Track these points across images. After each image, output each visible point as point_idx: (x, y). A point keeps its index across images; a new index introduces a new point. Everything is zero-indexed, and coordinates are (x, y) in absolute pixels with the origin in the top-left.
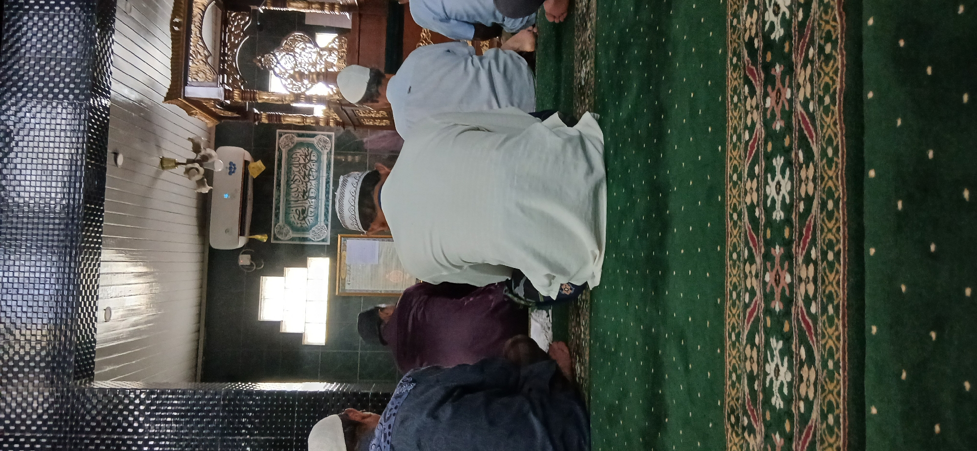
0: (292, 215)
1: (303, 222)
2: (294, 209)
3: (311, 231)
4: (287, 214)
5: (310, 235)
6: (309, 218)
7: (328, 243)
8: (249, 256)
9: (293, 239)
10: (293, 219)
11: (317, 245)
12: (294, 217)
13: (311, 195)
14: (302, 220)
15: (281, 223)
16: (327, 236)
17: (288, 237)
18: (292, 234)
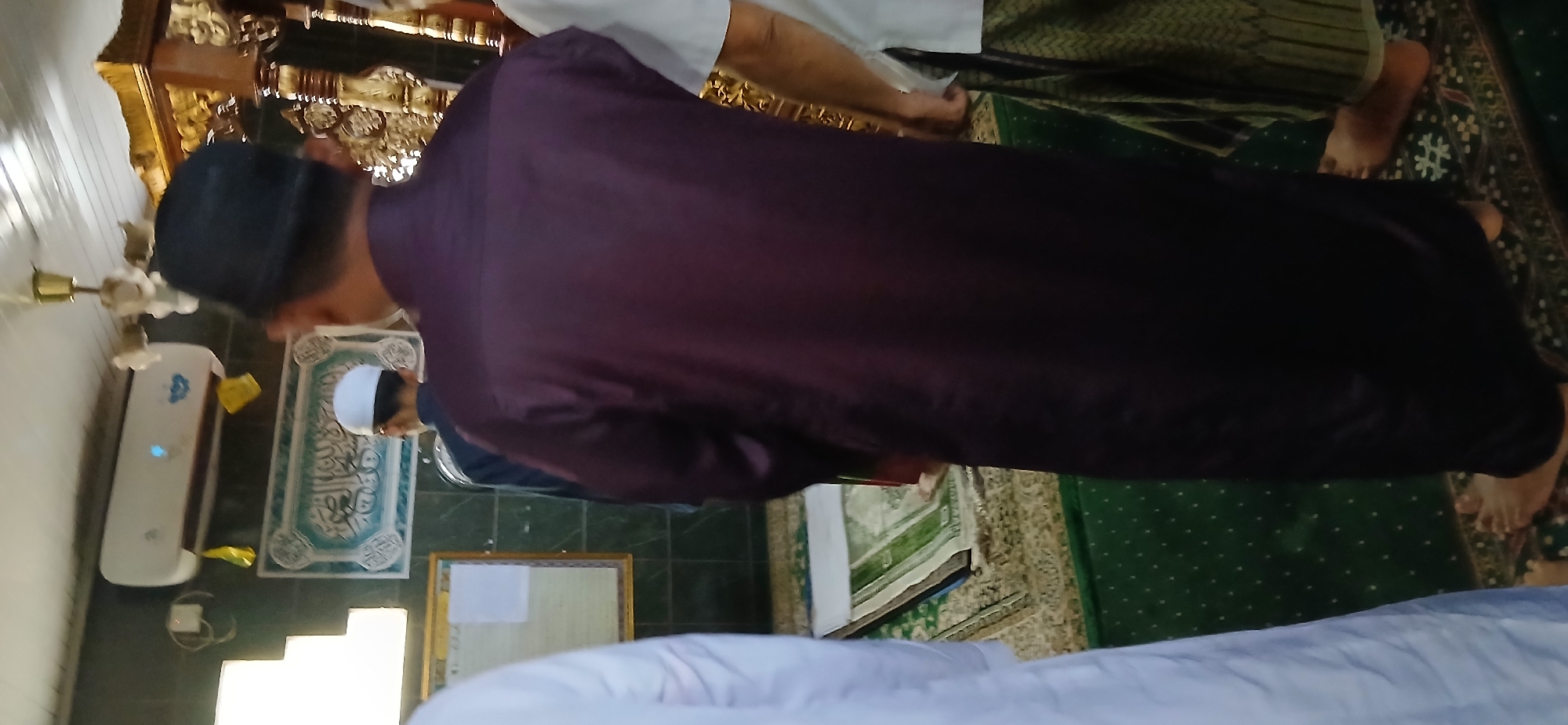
0: (314, 510)
1: (343, 526)
2: (322, 496)
3: (362, 546)
4: (302, 508)
5: (357, 557)
6: (358, 517)
7: (405, 575)
8: (196, 609)
9: (312, 568)
10: (317, 520)
11: (376, 580)
12: (320, 516)
13: (365, 464)
14: (339, 522)
15: (285, 529)
16: (402, 557)
17: (303, 563)
18: (312, 556)
